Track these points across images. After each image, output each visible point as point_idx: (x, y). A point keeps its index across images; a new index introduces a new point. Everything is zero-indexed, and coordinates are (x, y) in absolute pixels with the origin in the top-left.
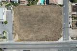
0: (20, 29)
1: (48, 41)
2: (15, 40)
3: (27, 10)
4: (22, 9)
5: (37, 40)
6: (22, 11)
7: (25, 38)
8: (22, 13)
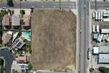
0: (60, 62)
1: (76, 27)
2: (74, 69)
3: (37, 53)
4: (35, 59)
5: (75, 42)
6: (38, 60)
7: (72, 56)
8: (40, 59)
